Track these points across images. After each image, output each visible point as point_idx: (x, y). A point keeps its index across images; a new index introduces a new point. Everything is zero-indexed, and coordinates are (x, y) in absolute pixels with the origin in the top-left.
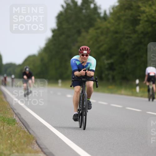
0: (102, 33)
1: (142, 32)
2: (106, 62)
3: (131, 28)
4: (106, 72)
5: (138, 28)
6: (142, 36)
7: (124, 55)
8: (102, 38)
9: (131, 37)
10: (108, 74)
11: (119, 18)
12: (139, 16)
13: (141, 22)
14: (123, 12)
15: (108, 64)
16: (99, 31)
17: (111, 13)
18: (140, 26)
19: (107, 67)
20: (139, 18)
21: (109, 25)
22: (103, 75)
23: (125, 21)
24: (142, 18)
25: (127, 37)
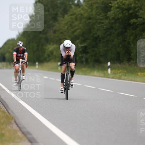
0: (76, 19)
1: (113, 18)
3: (103, 14)
5: (109, 14)
6: (113, 21)
12: (111, 3)
18: (112, 12)
21: (82, 12)
25: (100, 23)
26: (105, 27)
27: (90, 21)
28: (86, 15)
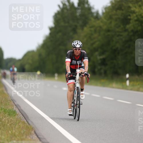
0: (95, 31)
1: (132, 31)
2: (99, 58)
3: (122, 26)
4: (99, 67)
5: (128, 26)
7: (115, 52)
8: (96, 35)
9: (121, 35)
10: (101, 69)
11: (111, 18)
12: (130, 15)
13: (131, 21)
14: (114, 12)
15: (101, 59)
16: (93, 29)
17: (103, 13)
18: (131, 25)
19: (100, 62)
20: (129, 17)
21: (101, 24)
22: (96, 70)
23: (116, 20)
24: (132, 17)
25: (118, 36)
26: (124, 39)
27: (109, 33)
28: (105, 27)
